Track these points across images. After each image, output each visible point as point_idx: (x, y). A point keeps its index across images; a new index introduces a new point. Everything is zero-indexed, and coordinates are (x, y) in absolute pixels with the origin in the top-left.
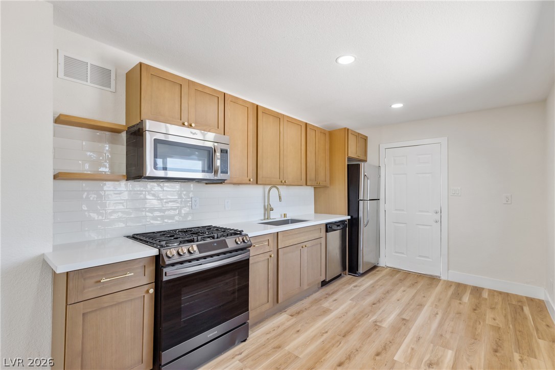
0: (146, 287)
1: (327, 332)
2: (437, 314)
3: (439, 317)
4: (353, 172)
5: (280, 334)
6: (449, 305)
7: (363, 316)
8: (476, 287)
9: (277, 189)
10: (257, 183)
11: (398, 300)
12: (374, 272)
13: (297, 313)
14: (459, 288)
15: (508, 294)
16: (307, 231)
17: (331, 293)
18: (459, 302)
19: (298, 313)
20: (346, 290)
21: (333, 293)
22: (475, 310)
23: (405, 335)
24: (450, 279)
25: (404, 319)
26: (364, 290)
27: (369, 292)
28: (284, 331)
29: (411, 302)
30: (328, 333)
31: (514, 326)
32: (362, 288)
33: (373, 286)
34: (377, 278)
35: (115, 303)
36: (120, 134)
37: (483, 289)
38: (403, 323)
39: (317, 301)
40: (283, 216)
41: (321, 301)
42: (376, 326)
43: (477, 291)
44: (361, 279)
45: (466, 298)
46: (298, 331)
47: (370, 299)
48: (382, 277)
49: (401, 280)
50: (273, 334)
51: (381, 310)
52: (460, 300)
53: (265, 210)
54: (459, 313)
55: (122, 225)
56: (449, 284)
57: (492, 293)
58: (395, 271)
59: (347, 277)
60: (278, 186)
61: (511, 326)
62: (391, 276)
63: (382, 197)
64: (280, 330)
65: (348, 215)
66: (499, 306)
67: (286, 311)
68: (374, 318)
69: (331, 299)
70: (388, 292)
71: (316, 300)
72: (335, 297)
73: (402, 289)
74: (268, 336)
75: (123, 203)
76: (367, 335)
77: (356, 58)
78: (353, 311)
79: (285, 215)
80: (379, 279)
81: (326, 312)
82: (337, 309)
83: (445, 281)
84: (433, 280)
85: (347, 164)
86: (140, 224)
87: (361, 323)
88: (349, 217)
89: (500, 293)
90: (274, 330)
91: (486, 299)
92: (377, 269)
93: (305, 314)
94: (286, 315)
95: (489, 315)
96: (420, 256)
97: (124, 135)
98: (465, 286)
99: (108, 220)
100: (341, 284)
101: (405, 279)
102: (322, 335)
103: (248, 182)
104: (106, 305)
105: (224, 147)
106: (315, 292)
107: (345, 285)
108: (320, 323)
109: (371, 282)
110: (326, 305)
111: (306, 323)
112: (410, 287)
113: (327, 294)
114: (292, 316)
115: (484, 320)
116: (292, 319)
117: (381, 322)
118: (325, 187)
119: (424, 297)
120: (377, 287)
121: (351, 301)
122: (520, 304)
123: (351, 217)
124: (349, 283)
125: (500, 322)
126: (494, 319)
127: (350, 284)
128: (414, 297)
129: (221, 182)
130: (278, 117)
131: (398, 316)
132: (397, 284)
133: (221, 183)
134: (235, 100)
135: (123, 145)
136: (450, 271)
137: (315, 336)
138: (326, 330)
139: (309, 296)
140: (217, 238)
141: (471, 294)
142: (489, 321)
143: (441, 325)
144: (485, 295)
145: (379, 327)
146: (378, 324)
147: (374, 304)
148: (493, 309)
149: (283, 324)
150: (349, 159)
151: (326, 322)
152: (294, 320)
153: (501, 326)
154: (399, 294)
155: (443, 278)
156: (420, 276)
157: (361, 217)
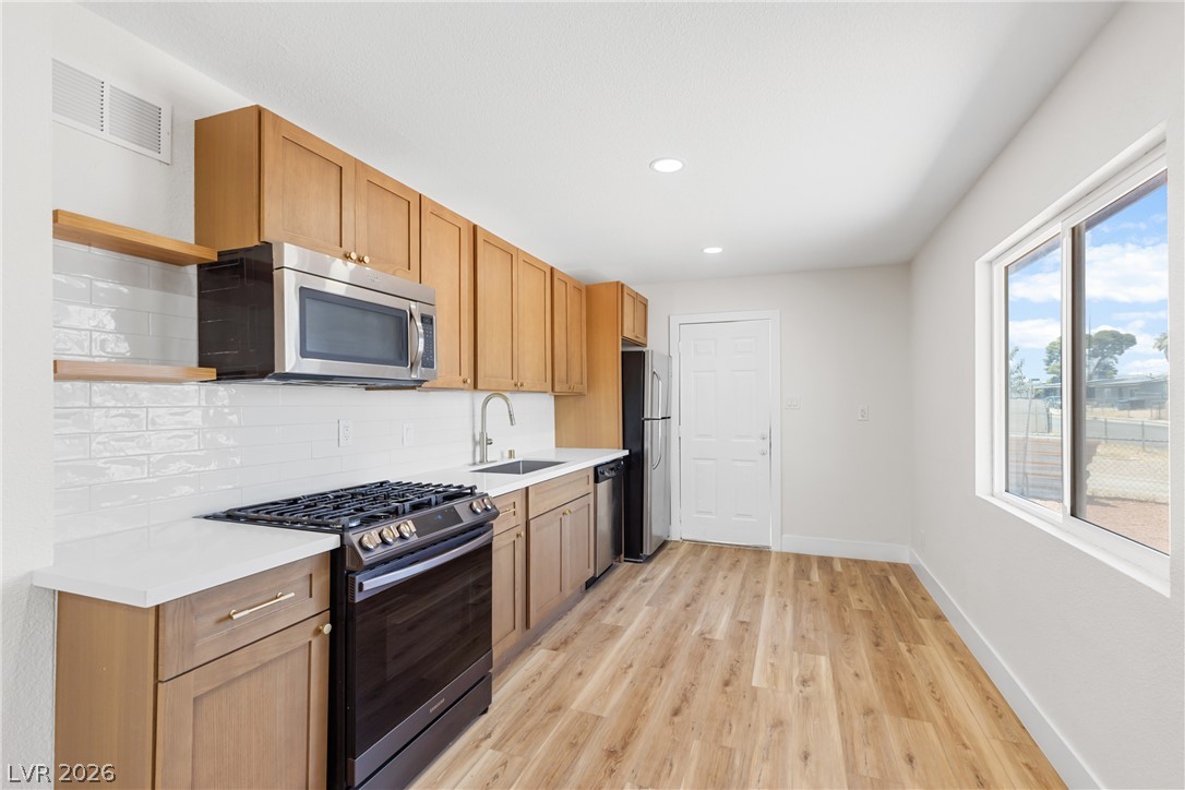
0: (314, 623)
1: (631, 666)
2: (786, 606)
3: (790, 609)
4: (633, 365)
5: (549, 686)
6: (797, 590)
7: (679, 629)
8: (822, 557)
9: (506, 399)
10: (475, 387)
11: (722, 593)
12: (665, 551)
13: (562, 644)
14: (802, 563)
15: (865, 563)
16: (570, 483)
17: (607, 598)
18: (808, 582)
19: (565, 643)
20: (632, 588)
21: (611, 598)
22: (832, 591)
23: (754, 647)
24: (785, 550)
25: (742, 623)
26: (662, 584)
27: (672, 585)
28: (554, 679)
29: (743, 593)
30: (635, 667)
31: (886, 605)
32: (658, 582)
33: (673, 576)
34: (674, 562)
35: (258, 665)
36: (183, 268)
37: (832, 559)
38: (744, 630)
39: (588, 617)
40: (507, 455)
41: (596, 616)
42: (706, 640)
43: (825, 562)
44: (650, 566)
45: (815, 576)
46: (580, 674)
47: (678, 599)
48: (682, 558)
49: (712, 560)
50: (535, 688)
51: (703, 614)
52: (808, 579)
53: (475, 443)
54: (814, 600)
55: (186, 489)
56: (785, 558)
57: (845, 562)
58: (698, 546)
59: (625, 567)
60: (507, 395)
61: (883, 607)
62: (695, 555)
63: (674, 414)
64: (545, 678)
65: (624, 448)
66: (860, 581)
67: (540, 644)
68: (697, 628)
69: (613, 609)
70: (701, 583)
71: (586, 614)
72: (618, 603)
73: (721, 574)
74: (528, 694)
75: (190, 436)
76: (697, 659)
77: (684, 165)
78: (659, 623)
79: (511, 454)
80: (678, 563)
81: (614, 632)
82: (630, 624)
83: (777, 553)
84: (760, 553)
85: (620, 350)
86: (230, 487)
87: (680, 640)
88: (626, 453)
89: (856, 561)
90: (534, 681)
91: (841, 573)
92: (669, 547)
93: (578, 642)
94: (542, 650)
95: (853, 596)
96: (739, 515)
97: (192, 270)
98: (808, 557)
99: (155, 480)
100: (619, 580)
101: (718, 557)
102: (625, 672)
103: (461, 385)
104: (240, 672)
105: (427, 310)
106: (579, 600)
107: (626, 582)
108: (613, 653)
109: (667, 570)
110: (609, 619)
111: (588, 658)
112: (730, 570)
113: (602, 601)
114: (555, 650)
115: (849, 605)
116: (557, 656)
117: (710, 632)
118: (581, 395)
119: (758, 582)
120: (681, 577)
121: (648, 608)
122: (883, 574)
123: (630, 451)
124: (631, 576)
125: (869, 603)
126: (861, 601)
127: (635, 577)
128: (743, 586)
129: (417, 385)
130: (510, 253)
131: (731, 617)
132: (711, 568)
133: (413, 388)
134: (440, 212)
135: (190, 295)
136: (784, 536)
137: (614, 677)
138: (629, 663)
139: (570, 610)
140: (437, 504)
141: (819, 568)
142: (856, 606)
143: (797, 621)
144: (838, 567)
145: (711, 640)
146: (707, 636)
147: (688, 606)
148: (854, 586)
149: (545, 667)
150: (626, 341)
151: (621, 649)
152: (562, 657)
153: (872, 609)
154: (718, 585)
155: (775, 548)
156: (740, 549)
157: (647, 445)
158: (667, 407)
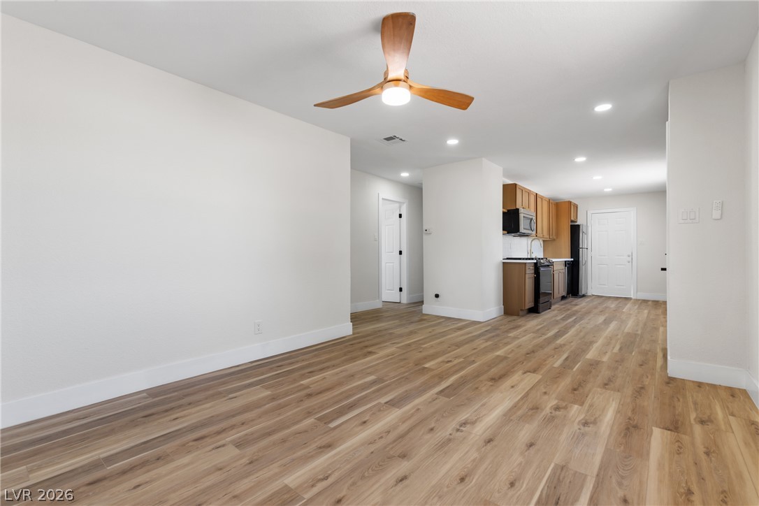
4: (575, 230)
12: (586, 297)
14: (645, 301)
24: (638, 298)
25: (619, 306)
33: (592, 300)
43: (655, 301)
62: (599, 298)
63: (589, 248)
84: (627, 299)
85: (569, 224)
98: (648, 300)
107: (574, 300)
118: (554, 240)
123: (574, 259)
130: (542, 198)
136: (638, 293)
150: (572, 221)
155: (634, 298)
156: (618, 298)
157: (581, 259)
158: (587, 246)
